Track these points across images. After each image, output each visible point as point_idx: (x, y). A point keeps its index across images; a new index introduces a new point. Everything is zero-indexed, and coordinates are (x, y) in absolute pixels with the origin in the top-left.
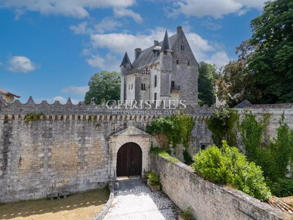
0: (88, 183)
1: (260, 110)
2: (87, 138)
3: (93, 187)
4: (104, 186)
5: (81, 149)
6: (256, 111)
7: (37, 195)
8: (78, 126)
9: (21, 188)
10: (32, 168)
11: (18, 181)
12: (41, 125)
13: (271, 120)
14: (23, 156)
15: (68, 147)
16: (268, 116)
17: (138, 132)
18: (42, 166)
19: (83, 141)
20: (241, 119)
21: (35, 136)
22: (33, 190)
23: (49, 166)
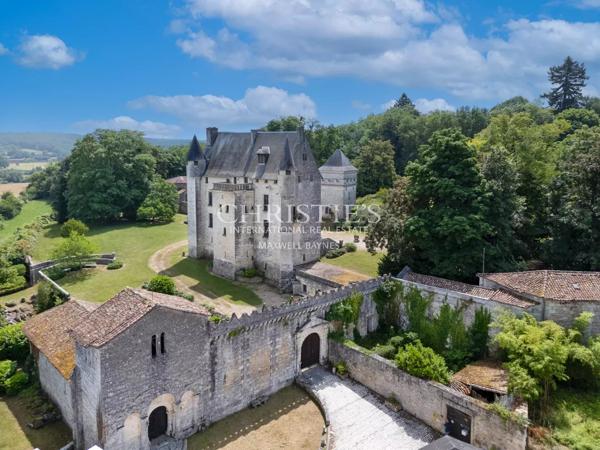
0: (280, 383)
1: (426, 287)
2: (277, 340)
3: (283, 386)
4: (291, 382)
5: (273, 352)
6: (422, 288)
7: (240, 407)
8: (270, 329)
9: (227, 403)
10: (235, 382)
11: (225, 398)
12: (240, 338)
13: (436, 297)
14: (227, 373)
15: (262, 352)
16: (432, 294)
17: (319, 321)
18: (242, 378)
19: (274, 344)
20: (406, 291)
21: (235, 350)
22: (237, 403)
23: (248, 376)
